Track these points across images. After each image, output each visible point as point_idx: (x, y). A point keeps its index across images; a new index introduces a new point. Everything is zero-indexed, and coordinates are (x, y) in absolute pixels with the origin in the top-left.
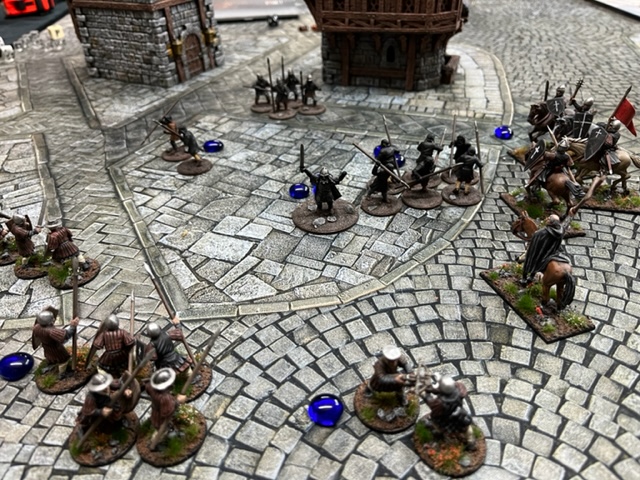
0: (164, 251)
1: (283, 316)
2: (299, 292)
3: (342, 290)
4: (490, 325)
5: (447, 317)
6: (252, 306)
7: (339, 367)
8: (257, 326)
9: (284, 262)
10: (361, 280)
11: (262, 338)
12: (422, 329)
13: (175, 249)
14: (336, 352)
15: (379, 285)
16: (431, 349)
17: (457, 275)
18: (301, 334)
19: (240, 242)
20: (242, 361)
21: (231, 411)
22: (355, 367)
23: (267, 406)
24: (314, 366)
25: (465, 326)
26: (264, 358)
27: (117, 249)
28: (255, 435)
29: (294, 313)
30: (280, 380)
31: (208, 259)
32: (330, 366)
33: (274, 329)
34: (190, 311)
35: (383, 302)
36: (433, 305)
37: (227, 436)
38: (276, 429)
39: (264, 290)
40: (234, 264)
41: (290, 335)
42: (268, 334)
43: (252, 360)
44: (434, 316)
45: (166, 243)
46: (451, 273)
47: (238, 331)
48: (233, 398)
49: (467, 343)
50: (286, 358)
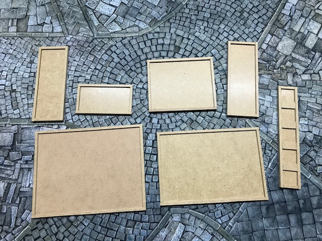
0: (88, 9)
1: (123, 39)
2: (128, 30)
3: (140, 30)
4: (175, 46)
5: (165, 43)
6: (114, 34)
7: (136, 56)
8: (116, 41)
9: (124, 17)
10: (146, 27)
11: (117, 46)
12: (158, 46)
13: (91, 9)
14: (135, 52)
15: (150, 29)
16: (159, 53)
17: (173, 27)
18: (128, 45)
19: (111, 7)
20: (112, 52)
21: (110, 65)
22: (139, 56)
23: (118, 65)
24: (130, 55)
25: (169, 46)
26: (118, 52)
27: (73, 7)
28: (116, 71)
29: (126, 37)
30: (121, 58)
31: (101, 14)
32: (133, 55)
33: (120, 43)
34: (98, 34)
35: (150, 36)
36: (163, 38)
37: (110, 71)
38: (120, 70)
39: (118, 29)
40: (109, 17)
41: (124, 45)
42: (119, 44)
43: (115, 52)
44: (162, 42)
45: (88, 5)
46: (172, 26)
47: (111, 43)
48: (111, 62)
49: (168, 51)
50: (123, 52)
